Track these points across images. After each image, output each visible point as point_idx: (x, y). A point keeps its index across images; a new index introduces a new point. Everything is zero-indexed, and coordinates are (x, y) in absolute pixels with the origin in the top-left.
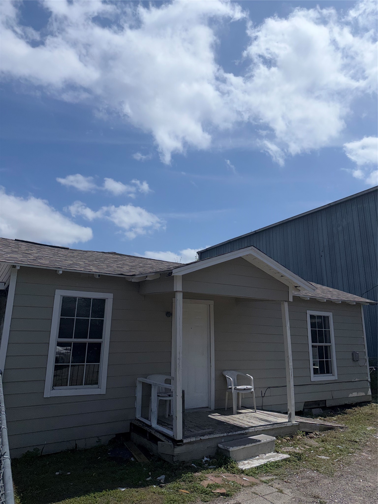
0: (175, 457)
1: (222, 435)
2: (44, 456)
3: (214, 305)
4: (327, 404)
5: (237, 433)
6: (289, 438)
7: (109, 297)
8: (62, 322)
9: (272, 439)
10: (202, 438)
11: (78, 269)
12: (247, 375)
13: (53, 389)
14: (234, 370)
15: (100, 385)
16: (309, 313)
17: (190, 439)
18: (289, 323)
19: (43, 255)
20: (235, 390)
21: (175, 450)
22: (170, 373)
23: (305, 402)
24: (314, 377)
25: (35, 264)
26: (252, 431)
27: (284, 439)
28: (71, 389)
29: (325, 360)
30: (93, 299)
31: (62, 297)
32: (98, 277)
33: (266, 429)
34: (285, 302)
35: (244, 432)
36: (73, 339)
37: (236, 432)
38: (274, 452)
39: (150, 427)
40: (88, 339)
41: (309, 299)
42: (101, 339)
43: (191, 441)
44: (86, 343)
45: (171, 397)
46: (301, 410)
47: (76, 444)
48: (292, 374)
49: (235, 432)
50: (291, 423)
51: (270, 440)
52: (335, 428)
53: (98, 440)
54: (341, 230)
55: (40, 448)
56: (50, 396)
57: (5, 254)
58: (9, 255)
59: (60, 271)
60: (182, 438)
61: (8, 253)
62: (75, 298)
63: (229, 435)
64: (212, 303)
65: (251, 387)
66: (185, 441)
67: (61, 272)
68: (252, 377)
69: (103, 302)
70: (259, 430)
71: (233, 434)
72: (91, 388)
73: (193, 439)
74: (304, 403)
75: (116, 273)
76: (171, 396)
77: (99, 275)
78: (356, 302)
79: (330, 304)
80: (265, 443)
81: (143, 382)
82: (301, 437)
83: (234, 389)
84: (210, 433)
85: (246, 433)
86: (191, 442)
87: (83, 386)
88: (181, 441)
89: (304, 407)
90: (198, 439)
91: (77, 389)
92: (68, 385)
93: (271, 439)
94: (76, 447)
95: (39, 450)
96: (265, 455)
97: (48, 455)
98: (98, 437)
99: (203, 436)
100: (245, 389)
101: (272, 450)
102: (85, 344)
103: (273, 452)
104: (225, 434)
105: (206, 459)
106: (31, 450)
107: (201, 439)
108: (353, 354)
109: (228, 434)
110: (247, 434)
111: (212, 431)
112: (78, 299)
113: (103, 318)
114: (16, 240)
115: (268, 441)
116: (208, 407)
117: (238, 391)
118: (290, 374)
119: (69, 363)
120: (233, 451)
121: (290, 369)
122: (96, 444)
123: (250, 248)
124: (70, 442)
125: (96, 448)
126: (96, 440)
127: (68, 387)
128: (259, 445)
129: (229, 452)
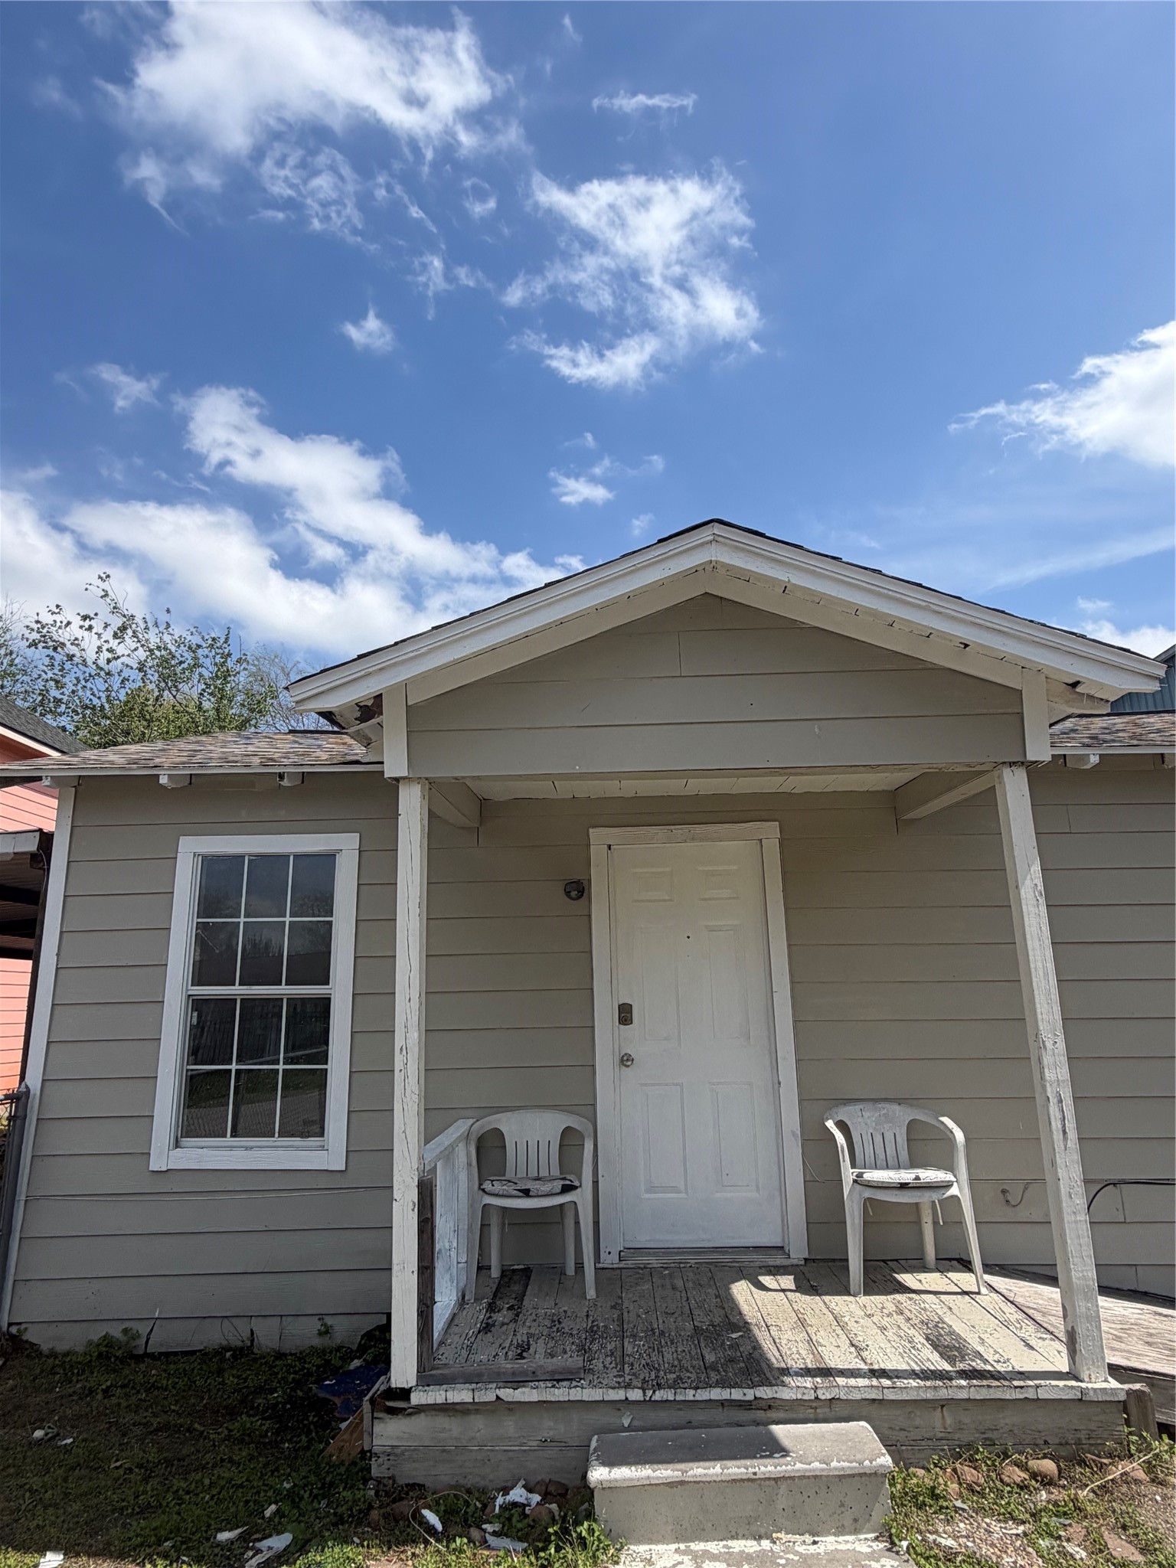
0: (380, 1460)
1: (619, 1395)
2: (152, 1356)
3: (781, 841)
5: (703, 1395)
6: (1048, 1466)
7: (344, 847)
8: (203, 934)
9: (867, 1463)
10: (507, 1394)
12: (945, 1120)
13: (177, 1145)
14: (899, 1101)
15: (328, 1138)
17: (443, 1393)
20: (857, 1187)
21: (378, 1428)
26: (799, 1397)
27: (1017, 1464)
28: (238, 1147)
30: (294, 856)
31: (200, 858)
33: (890, 1395)
34: (1008, 770)
36: (237, 987)
37: (699, 1391)
38: (876, 1538)
40: (283, 986)
42: (327, 987)
43: (449, 1401)
44: (282, 999)
45: (531, 1196)
47: (253, 1333)
48: (1071, 1126)
49: (692, 1392)
50: (1073, 1383)
51: (852, 1468)
53: (322, 1328)
55: (143, 1329)
56: (169, 1167)
59: (161, 777)
62: (240, 858)
63: (655, 1401)
64: (771, 832)
65: (950, 1177)
66: (416, 1398)
67: (165, 780)
68: (959, 1135)
69: (327, 862)
70: (843, 1397)
71: (679, 1398)
72: (297, 1148)
73: (461, 1395)
75: (338, 762)
76: (531, 1194)
77: (301, 776)
80: (815, 1477)
82: (1141, 1475)
83: (855, 1181)
84: (557, 1378)
85: (764, 1403)
86: (447, 1404)
87: (276, 1141)
88: (404, 1394)
90: (490, 1397)
91: (254, 1148)
92: (229, 1134)
93: (861, 1463)
94: (252, 1341)
95: (138, 1336)
96: (815, 1543)
97: (167, 1354)
98: (321, 1317)
99: (516, 1384)
100: (903, 1186)
101: (869, 1520)
102: (277, 1001)
103: (872, 1535)
104: (635, 1395)
105: (518, 1494)
106: (116, 1331)
107: (501, 1396)
109: (649, 1393)
110: (770, 1407)
112: (250, 860)
113: (332, 915)
115: (836, 1469)
116: (782, 1247)
117: (868, 1193)
118: (1056, 1125)
119: (231, 1064)
120: (611, 1488)
121: (1053, 1101)
122: (317, 1342)
123: (705, 534)
124: (234, 1320)
125: (314, 1351)
126: (318, 1325)
127: (229, 1140)
128: (776, 1480)
129: (592, 1491)
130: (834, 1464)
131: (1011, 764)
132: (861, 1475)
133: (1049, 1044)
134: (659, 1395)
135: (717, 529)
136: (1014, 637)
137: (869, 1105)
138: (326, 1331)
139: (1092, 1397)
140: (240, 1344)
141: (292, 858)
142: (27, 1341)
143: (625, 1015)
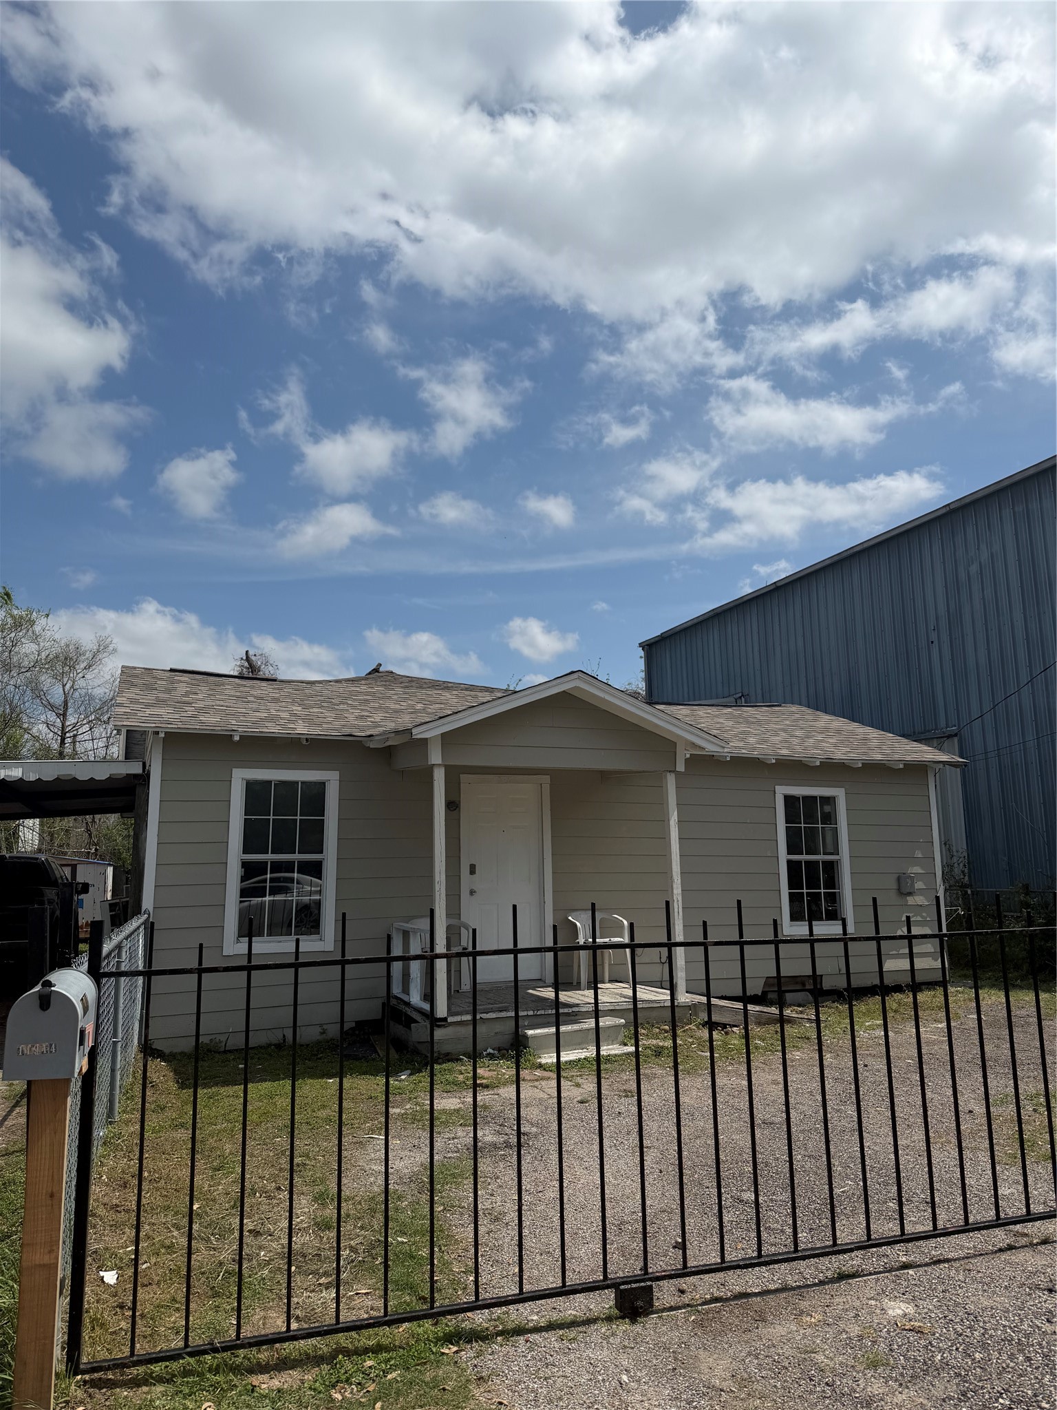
0: (435, 1045)
1: (524, 1013)
2: (229, 1052)
3: (551, 785)
4: (823, 985)
6: (666, 1027)
7: (331, 778)
8: (248, 825)
9: (617, 1022)
11: (272, 729)
12: (618, 917)
13: (239, 941)
15: (323, 935)
16: (782, 791)
17: (460, 1017)
18: (676, 813)
19: (214, 704)
21: (434, 1033)
22: (460, 915)
23: (767, 977)
24: (791, 926)
25: (194, 726)
27: (657, 1028)
28: (270, 942)
29: (822, 891)
30: (301, 782)
31: (246, 781)
32: (304, 742)
34: (668, 774)
35: (570, 1011)
36: (269, 854)
38: (619, 1045)
39: (408, 1004)
40: (297, 854)
41: (774, 761)
42: (322, 854)
43: (462, 1020)
44: (294, 861)
46: (757, 993)
47: (284, 1036)
48: (681, 910)
49: (553, 1010)
50: (676, 1001)
51: (612, 1024)
52: (795, 1020)
53: (322, 1031)
54: (977, 572)
55: (223, 1038)
56: (232, 954)
57: (142, 710)
58: (148, 711)
59: (235, 736)
60: (446, 1015)
61: (148, 706)
62: (269, 782)
63: (538, 1015)
64: (546, 779)
65: (621, 939)
66: (450, 1020)
67: (237, 738)
68: (626, 922)
69: (322, 785)
72: (307, 940)
73: (467, 1018)
74: (765, 979)
75: (340, 734)
77: (307, 740)
78: (904, 762)
79: (832, 770)
81: (404, 931)
82: (694, 1027)
83: (582, 943)
84: (500, 1010)
85: (574, 1014)
86: (464, 1023)
87: (293, 937)
88: (445, 1019)
89: (764, 988)
91: (281, 942)
92: (265, 935)
93: (615, 1022)
94: (284, 1040)
95: (220, 1042)
97: (237, 1051)
98: (321, 1025)
99: (487, 1013)
101: (616, 1040)
102: (292, 862)
103: (617, 1045)
104: (531, 1013)
105: (489, 1051)
106: (206, 1041)
107: (483, 1017)
108: (899, 879)
109: (536, 1012)
111: (505, 1007)
112: (275, 784)
113: (324, 816)
114: (172, 670)
115: (609, 1026)
116: (540, 980)
118: (676, 910)
119: (266, 896)
120: (535, 1037)
121: (676, 901)
122: (320, 1038)
123: (575, 676)
124: (273, 1030)
125: (318, 1042)
126: (320, 1030)
127: (266, 938)
128: (588, 1030)
129: (528, 1038)
130: (607, 1023)
131: (670, 772)
132: (615, 1026)
133: (676, 880)
134: (539, 1013)
135: (580, 674)
136: (681, 728)
137: (583, 912)
138: (323, 1032)
139: (681, 1004)
140: (277, 1042)
141: (300, 783)
142: (156, 1049)
143: (473, 870)
